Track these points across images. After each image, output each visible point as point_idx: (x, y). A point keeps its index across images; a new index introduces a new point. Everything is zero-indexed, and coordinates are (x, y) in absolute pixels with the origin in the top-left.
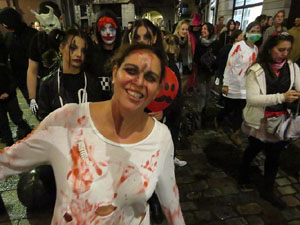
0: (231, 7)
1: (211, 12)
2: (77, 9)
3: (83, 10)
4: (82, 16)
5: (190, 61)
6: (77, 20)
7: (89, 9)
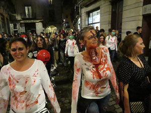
0: (87, 24)
1: (79, 26)
2: (11, 26)
3: (15, 27)
4: (14, 29)
5: (57, 46)
6: (11, 31)
7: (18, 26)
